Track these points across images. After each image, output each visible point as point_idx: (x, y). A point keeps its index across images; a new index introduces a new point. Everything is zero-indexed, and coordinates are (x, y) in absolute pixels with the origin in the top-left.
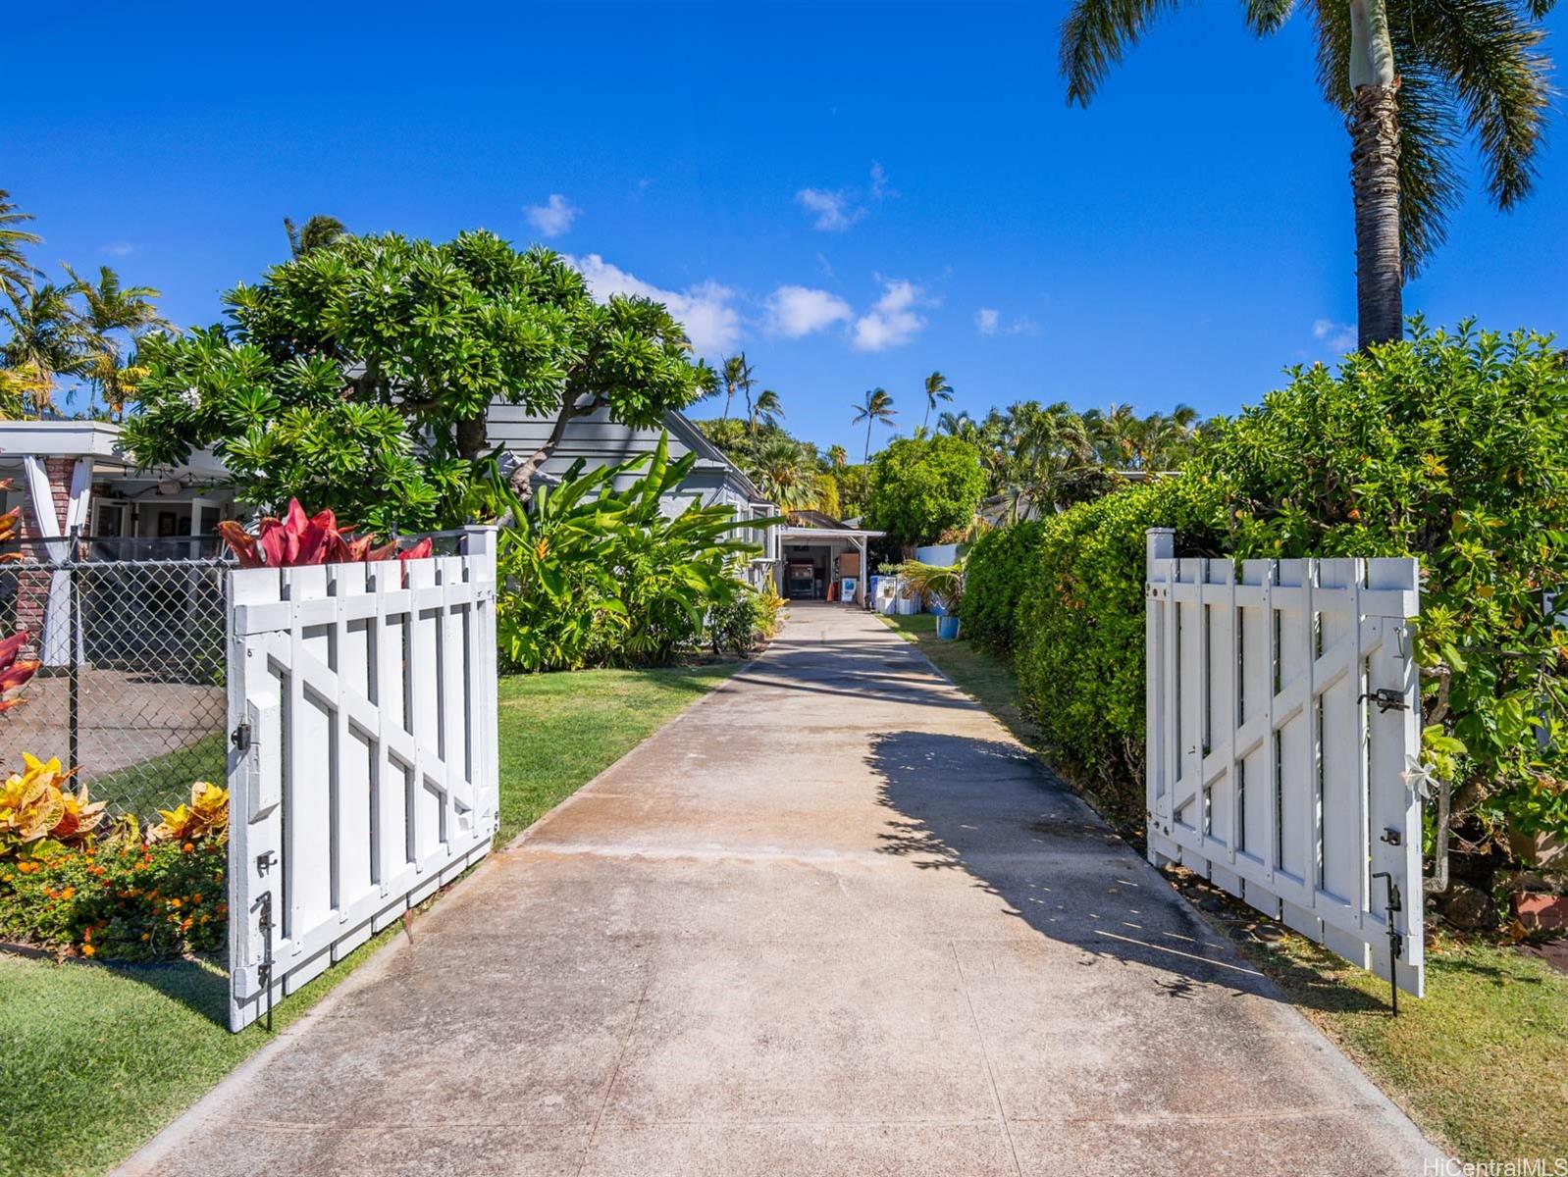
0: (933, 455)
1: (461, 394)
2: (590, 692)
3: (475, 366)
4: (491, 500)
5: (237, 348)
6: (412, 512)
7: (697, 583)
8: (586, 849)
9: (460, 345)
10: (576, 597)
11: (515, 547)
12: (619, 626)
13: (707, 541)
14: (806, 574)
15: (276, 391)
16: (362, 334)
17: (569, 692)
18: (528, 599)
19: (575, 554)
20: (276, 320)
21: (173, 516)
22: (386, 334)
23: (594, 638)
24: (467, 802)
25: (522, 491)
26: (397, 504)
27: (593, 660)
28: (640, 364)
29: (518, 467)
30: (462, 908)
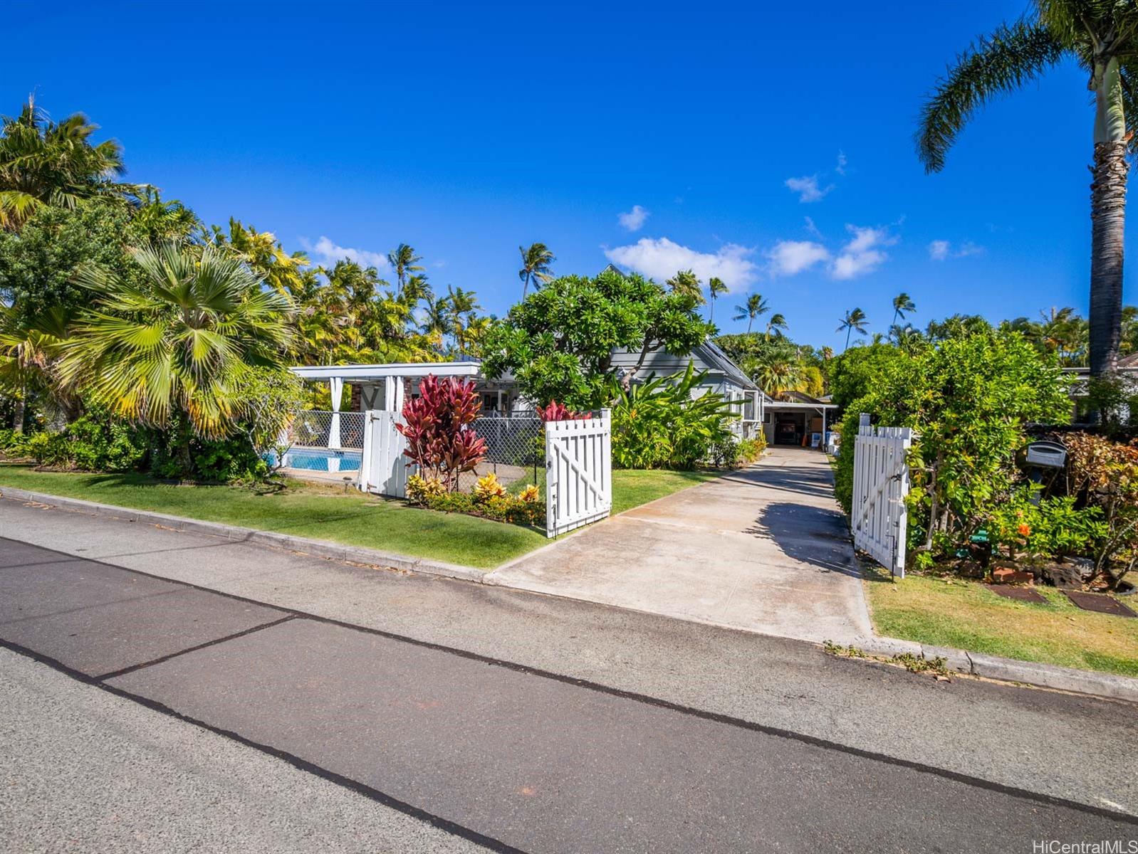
0: (873, 357)
1: (601, 347)
2: (652, 478)
3: (605, 334)
4: (613, 391)
5: (518, 331)
6: (581, 398)
7: (706, 432)
8: (639, 519)
9: (600, 325)
10: (648, 437)
11: (623, 413)
12: (668, 451)
13: (711, 411)
14: (790, 430)
15: (532, 348)
16: (563, 324)
17: (645, 477)
18: (628, 436)
19: (648, 417)
20: (530, 318)
21: (489, 396)
22: (572, 324)
23: (658, 456)
24: (602, 497)
25: (626, 387)
26: (576, 394)
27: (656, 465)
28: (678, 326)
29: (624, 375)
30: (601, 526)
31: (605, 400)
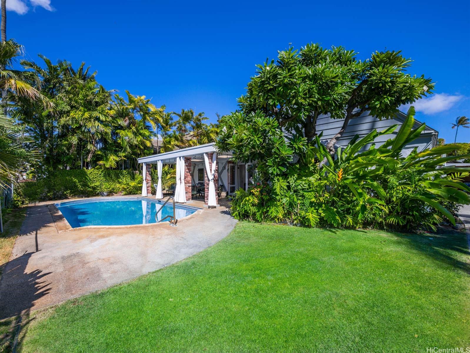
4: (318, 154)
11: (329, 173)
12: (381, 210)
25: (331, 150)
26: (277, 156)
31: (310, 162)
